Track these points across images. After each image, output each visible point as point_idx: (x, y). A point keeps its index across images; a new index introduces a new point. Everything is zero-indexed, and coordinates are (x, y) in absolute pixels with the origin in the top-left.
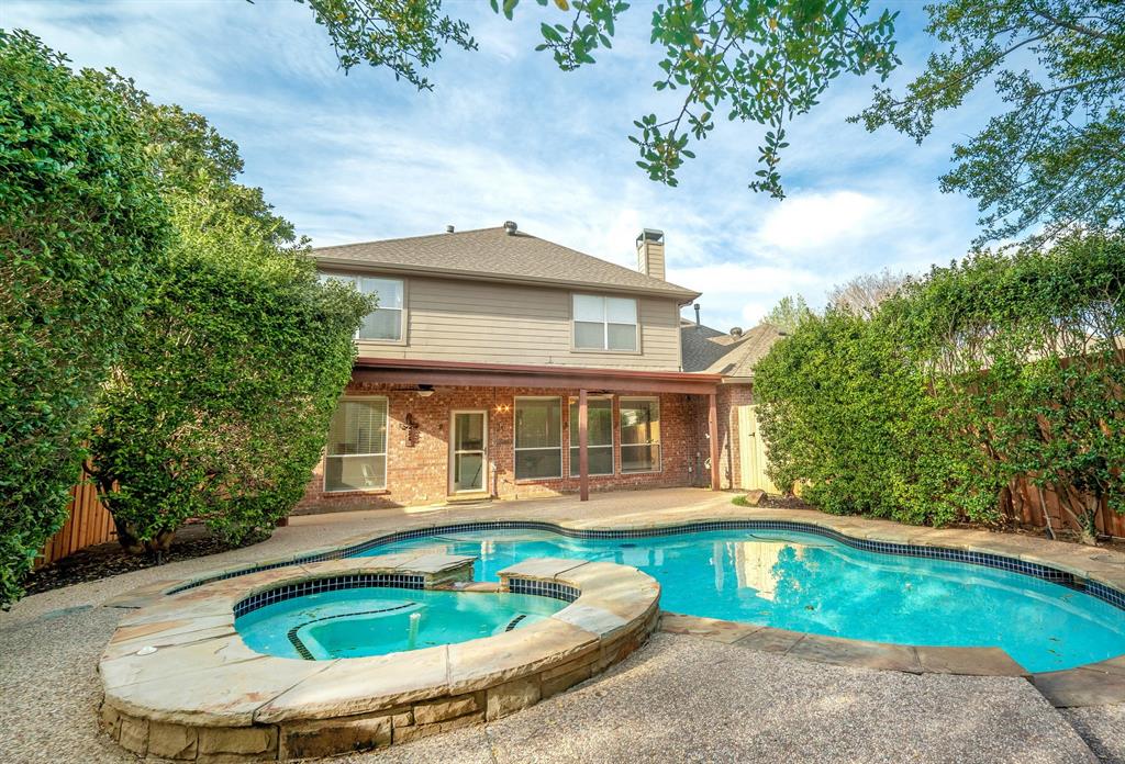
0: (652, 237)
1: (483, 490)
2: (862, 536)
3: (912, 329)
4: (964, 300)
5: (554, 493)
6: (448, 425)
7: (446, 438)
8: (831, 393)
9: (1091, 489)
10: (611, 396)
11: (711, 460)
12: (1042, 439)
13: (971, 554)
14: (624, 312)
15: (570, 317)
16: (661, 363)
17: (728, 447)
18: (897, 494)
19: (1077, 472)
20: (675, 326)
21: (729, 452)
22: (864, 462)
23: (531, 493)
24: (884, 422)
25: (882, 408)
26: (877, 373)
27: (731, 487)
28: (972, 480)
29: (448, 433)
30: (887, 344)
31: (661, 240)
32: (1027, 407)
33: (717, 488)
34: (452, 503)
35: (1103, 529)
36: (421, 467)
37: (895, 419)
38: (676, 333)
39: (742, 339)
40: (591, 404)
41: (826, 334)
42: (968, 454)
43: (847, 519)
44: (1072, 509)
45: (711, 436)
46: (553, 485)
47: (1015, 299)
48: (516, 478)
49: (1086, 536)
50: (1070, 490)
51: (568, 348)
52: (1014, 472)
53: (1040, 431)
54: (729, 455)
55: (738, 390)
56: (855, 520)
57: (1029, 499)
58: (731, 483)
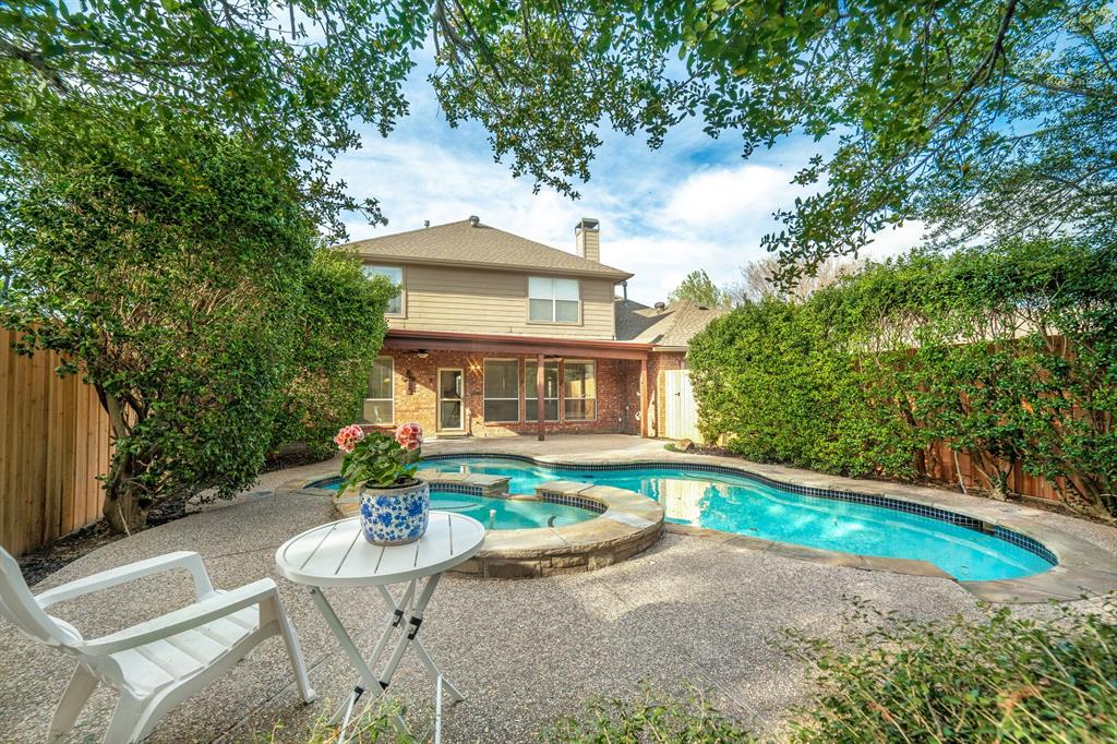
0: (589, 225)
1: (461, 430)
2: (786, 480)
3: (843, 315)
4: (898, 293)
5: (514, 434)
6: (436, 378)
7: (435, 390)
8: (762, 365)
9: (1005, 454)
10: (560, 359)
11: (641, 413)
12: (962, 411)
13: (887, 500)
14: (569, 291)
15: (526, 295)
16: (599, 333)
17: (655, 403)
18: (817, 449)
19: (993, 440)
20: (610, 302)
21: (656, 407)
22: (788, 422)
23: (496, 433)
24: (810, 391)
25: (809, 379)
26: (807, 351)
27: (656, 436)
28: (890, 441)
29: (436, 385)
30: (818, 327)
31: (596, 228)
32: (950, 384)
33: (646, 436)
34: (440, 437)
35: (1013, 487)
36: (417, 409)
37: (821, 388)
38: (611, 307)
39: (665, 312)
40: (546, 365)
41: (760, 316)
42: (888, 420)
43: (768, 467)
44: (984, 469)
45: (642, 393)
46: (512, 428)
47: (949, 294)
48: (486, 420)
49: (997, 492)
50: (985, 455)
51: (524, 320)
52: (932, 436)
53: (960, 405)
54: (656, 410)
55: (666, 357)
56: (777, 468)
57: (941, 459)
58: (657, 433)
